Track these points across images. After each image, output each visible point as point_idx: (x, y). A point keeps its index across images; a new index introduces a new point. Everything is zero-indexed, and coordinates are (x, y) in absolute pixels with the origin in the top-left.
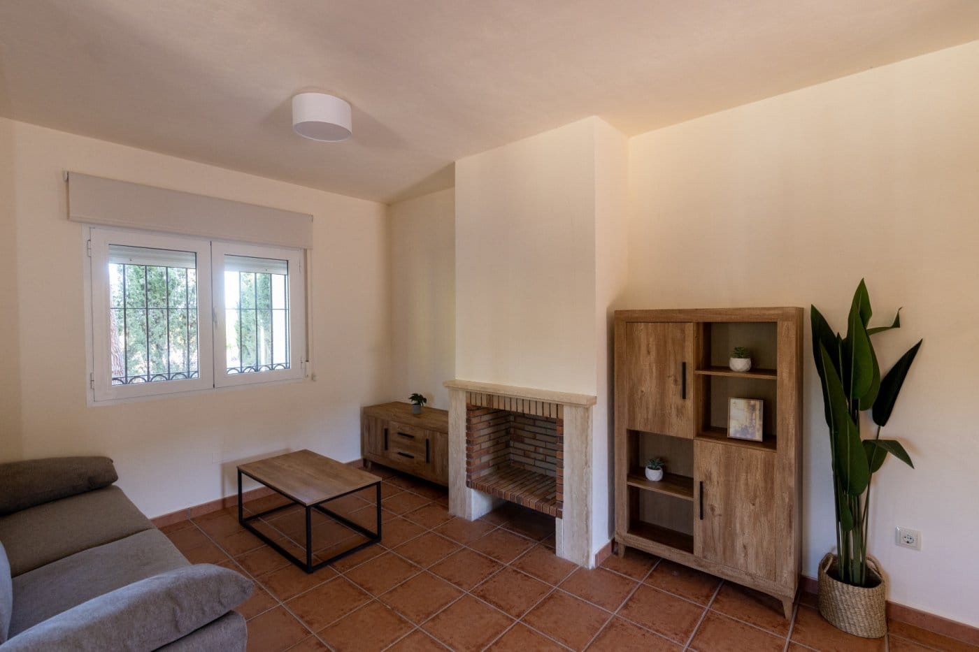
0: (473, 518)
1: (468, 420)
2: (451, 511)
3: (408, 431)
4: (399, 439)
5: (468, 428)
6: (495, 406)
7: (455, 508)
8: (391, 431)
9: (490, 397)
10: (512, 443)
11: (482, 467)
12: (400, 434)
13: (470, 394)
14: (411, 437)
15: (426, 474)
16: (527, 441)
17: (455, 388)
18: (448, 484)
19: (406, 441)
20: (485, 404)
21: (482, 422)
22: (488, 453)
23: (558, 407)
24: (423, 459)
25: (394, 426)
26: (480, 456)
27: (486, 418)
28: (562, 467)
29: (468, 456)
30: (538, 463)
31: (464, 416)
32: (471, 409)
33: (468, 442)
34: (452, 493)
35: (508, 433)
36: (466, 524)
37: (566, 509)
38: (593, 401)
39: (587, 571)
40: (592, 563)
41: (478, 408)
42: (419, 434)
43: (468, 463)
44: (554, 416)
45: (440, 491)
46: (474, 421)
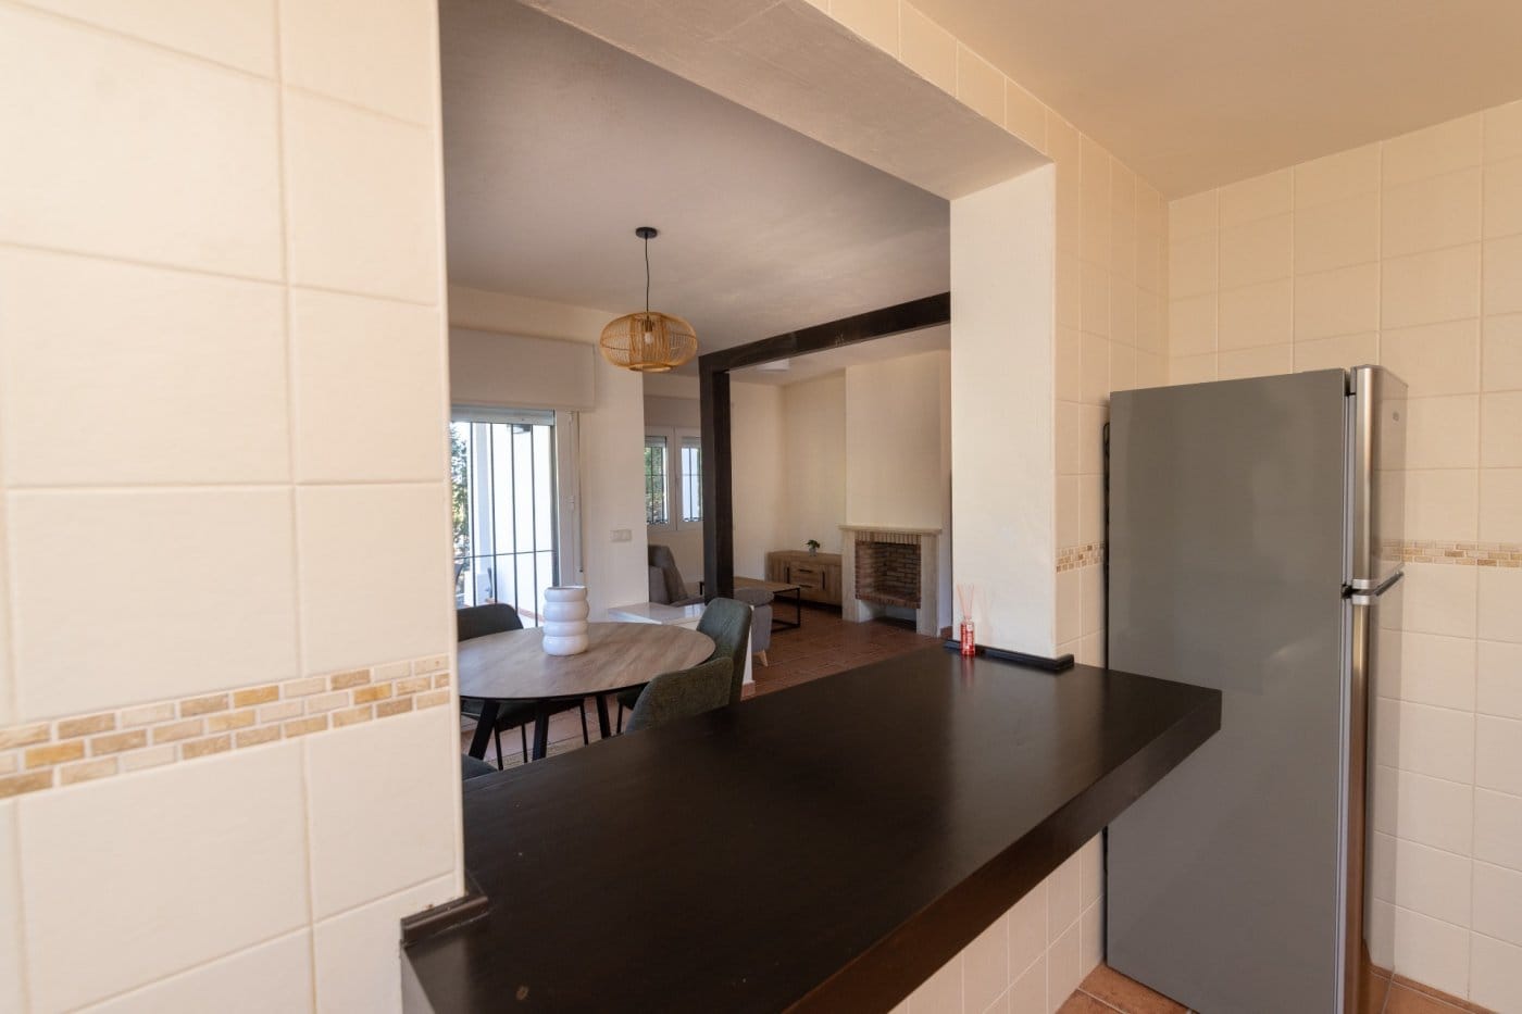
0: (861, 621)
1: (857, 552)
2: (844, 616)
3: (807, 567)
4: (798, 574)
5: (857, 557)
6: (876, 540)
7: (847, 615)
8: (793, 570)
9: (872, 534)
10: (888, 573)
11: (865, 586)
12: (801, 570)
13: (858, 532)
14: (810, 572)
15: (823, 598)
16: (899, 570)
17: (846, 530)
18: (841, 602)
19: (807, 575)
20: (868, 540)
21: (866, 553)
22: (870, 577)
23: (918, 536)
24: (820, 586)
25: (795, 565)
26: (865, 577)
27: (870, 551)
28: (920, 576)
29: (857, 577)
30: (907, 585)
31: (853, 549)
32: (858, 544)
33: (857, 567)
34: (845, 605)
35: (885, 565)
36: (856, 625)
37: (922, 603)
38: (940, 532)
39: (935, 639)
40: (939, 634)
41: (863, 543)
42: (816, 569)
43: (857, 582)
44: (915, 543)
45: (835, 609)
46: (861, 553)
